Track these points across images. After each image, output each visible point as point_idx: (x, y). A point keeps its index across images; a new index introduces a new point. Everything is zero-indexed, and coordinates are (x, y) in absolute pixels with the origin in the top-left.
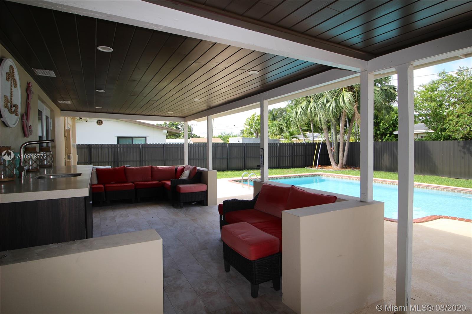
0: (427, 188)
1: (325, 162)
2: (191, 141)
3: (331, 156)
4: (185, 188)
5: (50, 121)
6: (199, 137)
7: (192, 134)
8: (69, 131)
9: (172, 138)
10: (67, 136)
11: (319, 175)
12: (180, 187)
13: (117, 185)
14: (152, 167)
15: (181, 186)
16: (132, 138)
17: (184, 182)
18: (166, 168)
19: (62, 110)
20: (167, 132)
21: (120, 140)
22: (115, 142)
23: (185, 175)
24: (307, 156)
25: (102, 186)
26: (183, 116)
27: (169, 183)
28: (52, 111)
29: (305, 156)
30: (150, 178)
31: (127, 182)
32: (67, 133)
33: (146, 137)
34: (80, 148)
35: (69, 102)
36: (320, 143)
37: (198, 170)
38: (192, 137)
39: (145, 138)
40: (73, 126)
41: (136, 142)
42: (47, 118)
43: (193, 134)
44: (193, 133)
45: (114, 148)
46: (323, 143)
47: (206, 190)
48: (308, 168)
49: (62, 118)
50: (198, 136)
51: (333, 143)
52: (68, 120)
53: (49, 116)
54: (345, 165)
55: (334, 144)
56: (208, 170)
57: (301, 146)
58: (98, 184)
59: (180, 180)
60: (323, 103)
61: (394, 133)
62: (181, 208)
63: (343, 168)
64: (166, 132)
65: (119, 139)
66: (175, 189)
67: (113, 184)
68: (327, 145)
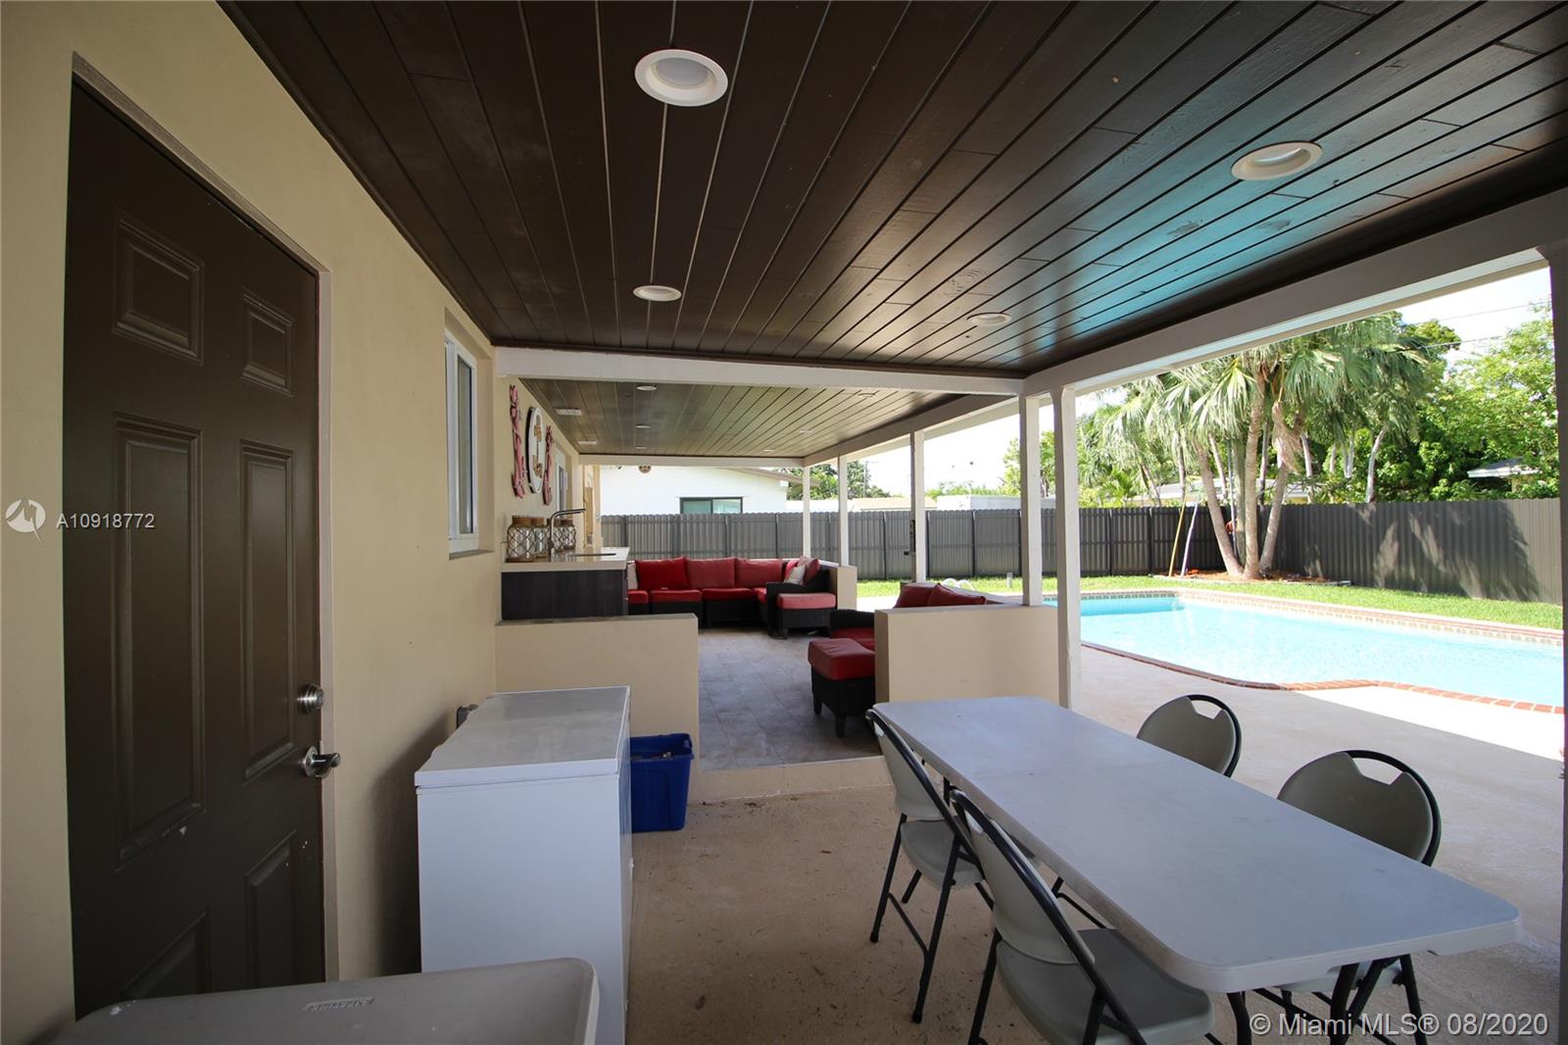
0: (1458, 631)
1: (1207, 561)
2: (858, 505)
3: (1223, 545)
4: (790, 599)
5: (566, 475)
6: (886, 495)
7: (867, 487)
8: (591, 489)
9: (816, 499)
10: (586, 499)
11: (1172, 595)
12: (782, 599)
13: (670, 592)
14: (736, 560)
15: (783, 595)
16: (710, 499)
17: (793, 589)
18: (764, 563)
19: (581, 454)
20: (790, 485)
21: (687, 505)
22: (675, 510)
23: (796, 576)
24: (1156, 545)
25: (645, 592)
26: (799, 454)
27: (764, 591)
28: (568, 459)
29: (1150, 545)
30: (733, 581)
31: (690, 589)
32: (588, 493)
33: (741, 498)
34: (607, 521)
35: (595, 443)
36: (1194, 508)
37: (822, 566)
38: (869, 496)
39: (739, 501)
40: (596, 477)
41: (719, 510)
42: (561, 469)
43: (871, 487)
44: (871, 484)
45: (671, 523)
46: (1199, 508)
47: (834, 605)
48: (1155, 577)
49: (581, 467)
50: (885, 491)
51: (1235, 507)
52: (589, 469)
53: (563, 467)
54: (1268, 570)
55: (1238, 511)
56: (840, 565)
57: (1135, 517)
58: (639, 589)
59: (786, 584)
60: (1180, 399)
61: (1470, 476)
62: (785, 638)
63: (1259, 579)
64: (786, 484)
65: (685, 503)
66: (773, 600)
67: (665, 590)
68: (1211, 513)
